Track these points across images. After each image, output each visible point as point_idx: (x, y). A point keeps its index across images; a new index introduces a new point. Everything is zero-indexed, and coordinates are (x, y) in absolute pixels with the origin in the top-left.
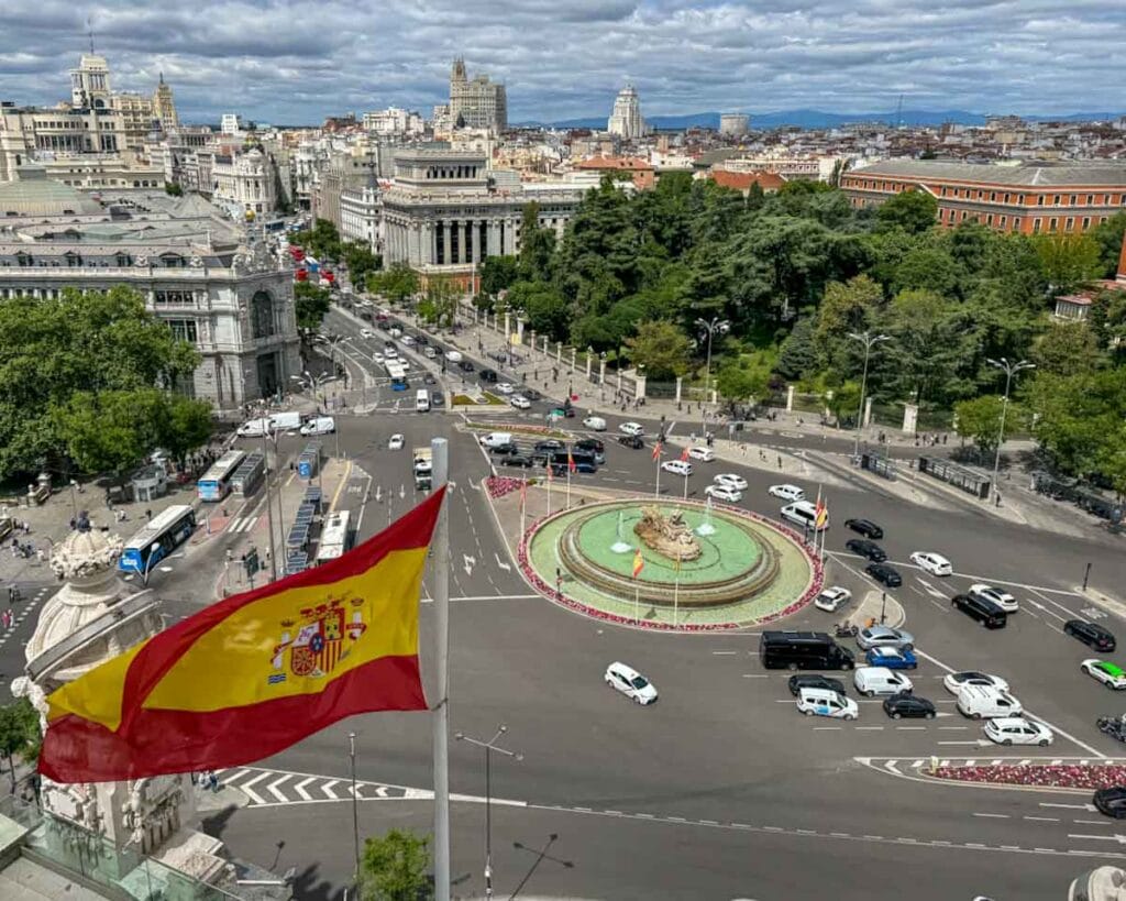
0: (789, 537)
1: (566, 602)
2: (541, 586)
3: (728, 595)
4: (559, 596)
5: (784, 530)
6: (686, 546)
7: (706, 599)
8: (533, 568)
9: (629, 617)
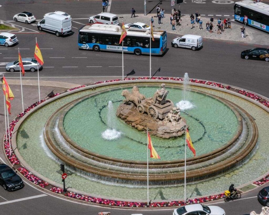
0: (255, 101)
1: (74, 196)
2: (43, 184)
3: (223, 164)
4: (65, 191)
5: (249, 95)
6: (174, 123)
7: (205, 171)
8: (28, 167)
9: (140, 201)
